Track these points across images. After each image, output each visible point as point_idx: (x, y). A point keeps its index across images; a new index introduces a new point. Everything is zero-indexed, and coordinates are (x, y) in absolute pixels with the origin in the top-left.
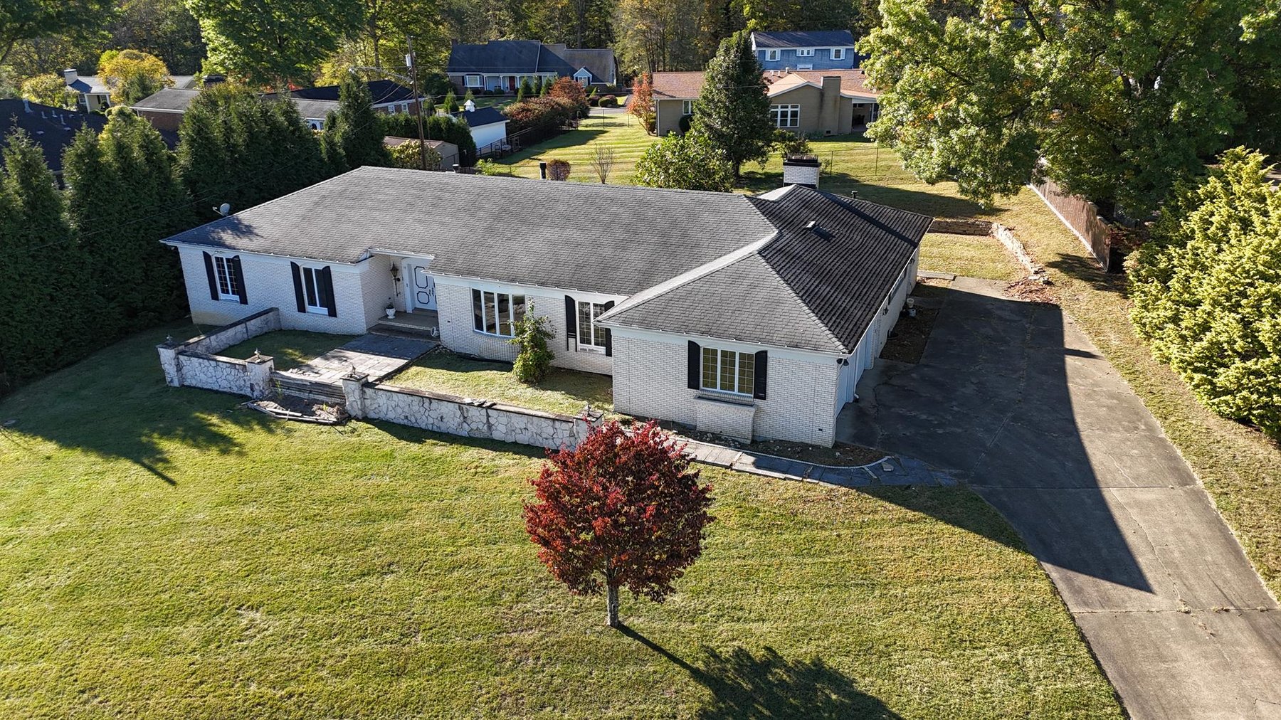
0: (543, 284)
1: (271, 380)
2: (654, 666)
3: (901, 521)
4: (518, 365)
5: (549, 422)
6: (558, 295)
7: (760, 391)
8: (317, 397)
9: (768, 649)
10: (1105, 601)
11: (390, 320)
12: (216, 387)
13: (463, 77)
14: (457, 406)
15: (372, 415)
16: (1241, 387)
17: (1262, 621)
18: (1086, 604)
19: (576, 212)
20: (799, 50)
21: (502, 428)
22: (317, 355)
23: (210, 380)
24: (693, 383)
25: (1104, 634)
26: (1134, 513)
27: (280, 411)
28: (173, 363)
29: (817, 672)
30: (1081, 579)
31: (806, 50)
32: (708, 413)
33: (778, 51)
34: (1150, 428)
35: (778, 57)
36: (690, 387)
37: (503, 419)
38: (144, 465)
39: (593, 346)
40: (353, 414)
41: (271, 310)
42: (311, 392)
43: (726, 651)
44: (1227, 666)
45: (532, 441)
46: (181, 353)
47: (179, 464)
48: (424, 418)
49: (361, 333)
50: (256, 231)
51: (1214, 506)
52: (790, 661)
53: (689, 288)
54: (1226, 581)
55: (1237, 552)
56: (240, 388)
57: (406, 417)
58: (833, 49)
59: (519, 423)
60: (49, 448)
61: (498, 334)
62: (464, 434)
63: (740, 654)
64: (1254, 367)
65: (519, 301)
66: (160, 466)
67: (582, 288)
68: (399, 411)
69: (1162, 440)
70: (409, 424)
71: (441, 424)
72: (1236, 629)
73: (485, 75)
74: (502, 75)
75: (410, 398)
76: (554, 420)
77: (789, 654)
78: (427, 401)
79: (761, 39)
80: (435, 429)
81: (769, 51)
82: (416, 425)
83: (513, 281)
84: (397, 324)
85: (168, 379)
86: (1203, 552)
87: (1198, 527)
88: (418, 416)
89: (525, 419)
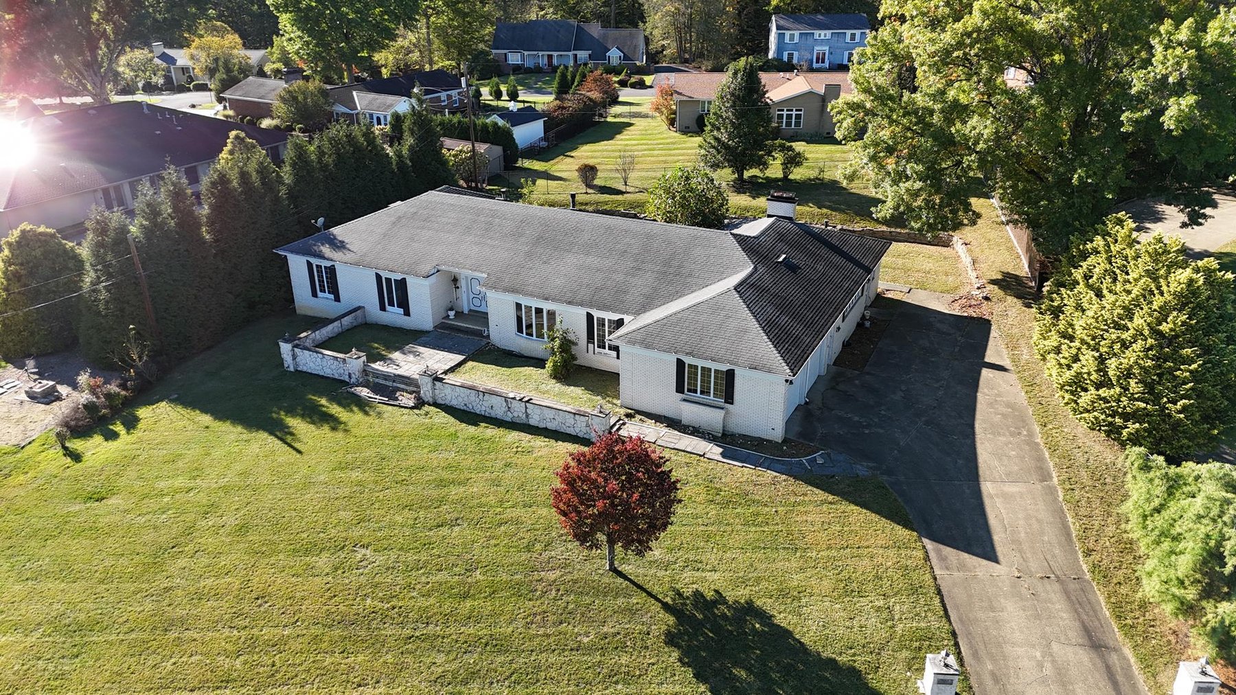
0: (570, 303)
1: (364, 370)
2: (637, 599)
3: (823, 502)
4: (549, 365)
5: (571, 415)
6: (581, 312)
7: (729, 398)
8: (398, 385)
9: (717, 591)
10: (962, 567)
11: (451, 319)
12: (321, 373)
13: (506, 54)
14: (503, 399)
15: (440, 401)
16: (1094, 409)
17: (1073, 586)
18: (947, 569)
19: (597, 241)
20: (817, 33)
21: (537, 418)
22: (396, 349)
23: (317, 368)
24: (680, 389)
25: (956, 590)
26: (999, 502)
27: (372, 396)
28: (290, 353)
29: (749, 610)
30: (948, 551)
31: (823, 33)
32: (690, 412)
33: (797, 33)
34: (1031, 434)
35: (796, 40)
36: (677, 391)
37: (538, 411)
38: (277, 436)
39: (607, 351)
40: (426, 400)
41: (359, 308)
42: (394, 381)
43: (688, 592)
44: (1038, 617)
45: (558, 428)
46: (296, 346)
47: (302, 437)
48: (479, 406)
49: (428, 329)
50: (348, 246)
51: (1061, 499)
52: (730, 600)
53: (679, 316)
54: (1054, 556)
55: (1069, 535)
56: (340, 375)
57: (466, 405)
58: (849, 32)
59: (550, 414)
60: (206, 419)
61: (534, 337)
62: (508, 419)
63: (698, 595)
64: (1103, 395)
65: (552, 315)
66: (289, 439)
67: (599, 309)
68: (460, 400)
69: (1037, 444)
70: (468, 409)
71: (491, 411)
72: (1052, 592)
73: (526, 53)
74: (541, 53)
75: (470, 391)
76: (575, 414)
77: (730, 596)
78: (481, 394)
79: (782, 22)
80: (487, 414)
81: (788, 33)
82: (472, 411)
83: (547, 299)
84: (456, 323)
85: (286, 365)
86: (1042, 533)
87: (1043, 512)
88: (474, 404)
89: (553, 411)
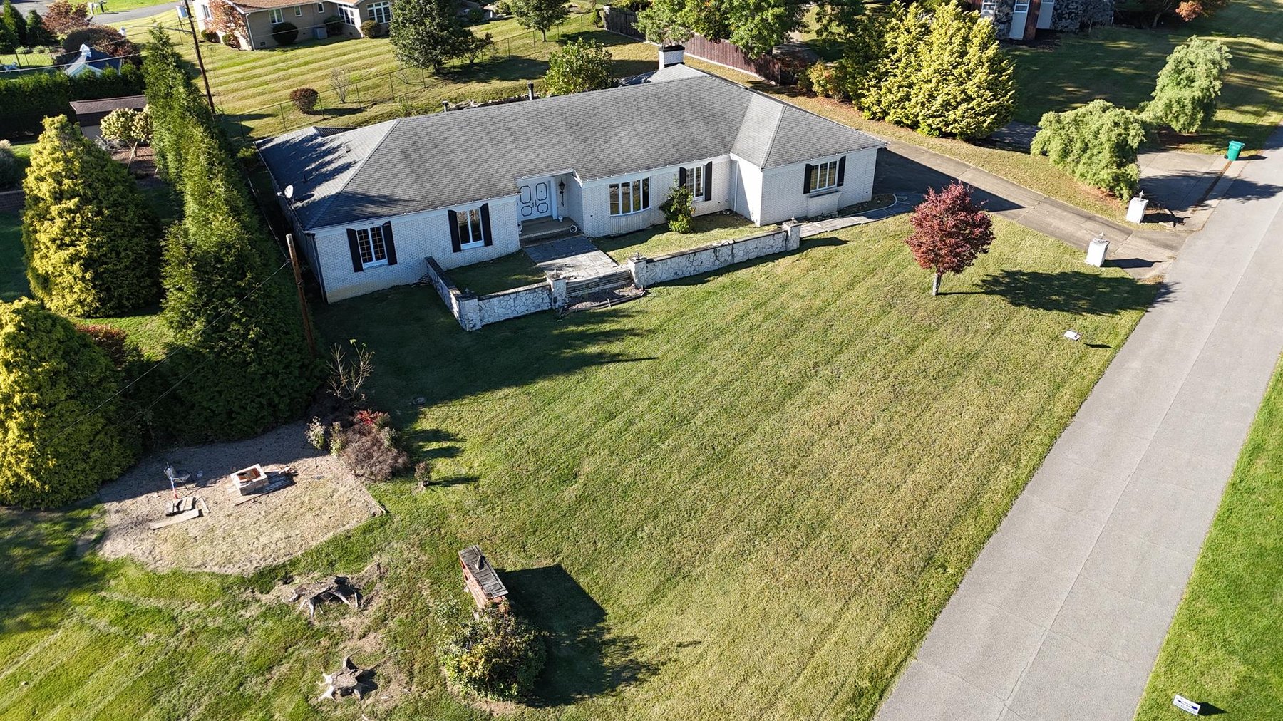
1: (567, 288)
5: (771, 237)
6: (674, 170)
7: (841, 182)
12: (512, 316)
14: (712, 251)
17: (1048, 202)
21: (741, 254)
23: (508, 312)
24: (806, 190)
26: (978, 183)
32: (814, 205)
36: (804, 193)
37: (742, 247)
39: (694, 198)
40: (641, 286)
41: (428, 260)
42: (599, 286)
44: (1062, 219)
45: (759, 254)
46: (480, 299)
48: (689, 268)
49: (515, 250)
54: (1027, 195)
55: (1015, 184)
56: (538, 306)
57: (676, 273)
59: (751, 245)
62: (716, 268)
68: (671, 271)
72: (1049, 208)
75: (680, 258)
76: (774, 235)
80: (695, 273)
82: (682, 276)
86: (1007, 188)
87: (993, 180)
88: (684, 269)
89: (756, 241)
